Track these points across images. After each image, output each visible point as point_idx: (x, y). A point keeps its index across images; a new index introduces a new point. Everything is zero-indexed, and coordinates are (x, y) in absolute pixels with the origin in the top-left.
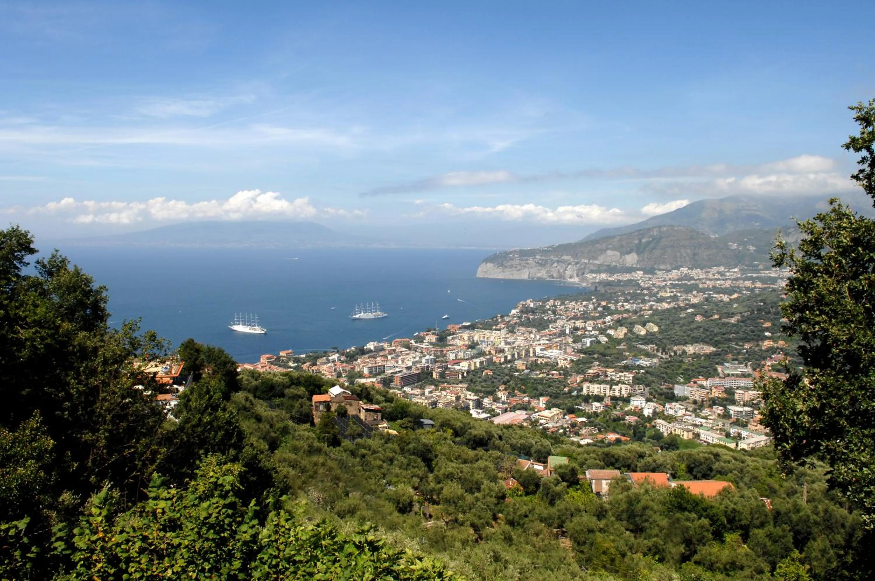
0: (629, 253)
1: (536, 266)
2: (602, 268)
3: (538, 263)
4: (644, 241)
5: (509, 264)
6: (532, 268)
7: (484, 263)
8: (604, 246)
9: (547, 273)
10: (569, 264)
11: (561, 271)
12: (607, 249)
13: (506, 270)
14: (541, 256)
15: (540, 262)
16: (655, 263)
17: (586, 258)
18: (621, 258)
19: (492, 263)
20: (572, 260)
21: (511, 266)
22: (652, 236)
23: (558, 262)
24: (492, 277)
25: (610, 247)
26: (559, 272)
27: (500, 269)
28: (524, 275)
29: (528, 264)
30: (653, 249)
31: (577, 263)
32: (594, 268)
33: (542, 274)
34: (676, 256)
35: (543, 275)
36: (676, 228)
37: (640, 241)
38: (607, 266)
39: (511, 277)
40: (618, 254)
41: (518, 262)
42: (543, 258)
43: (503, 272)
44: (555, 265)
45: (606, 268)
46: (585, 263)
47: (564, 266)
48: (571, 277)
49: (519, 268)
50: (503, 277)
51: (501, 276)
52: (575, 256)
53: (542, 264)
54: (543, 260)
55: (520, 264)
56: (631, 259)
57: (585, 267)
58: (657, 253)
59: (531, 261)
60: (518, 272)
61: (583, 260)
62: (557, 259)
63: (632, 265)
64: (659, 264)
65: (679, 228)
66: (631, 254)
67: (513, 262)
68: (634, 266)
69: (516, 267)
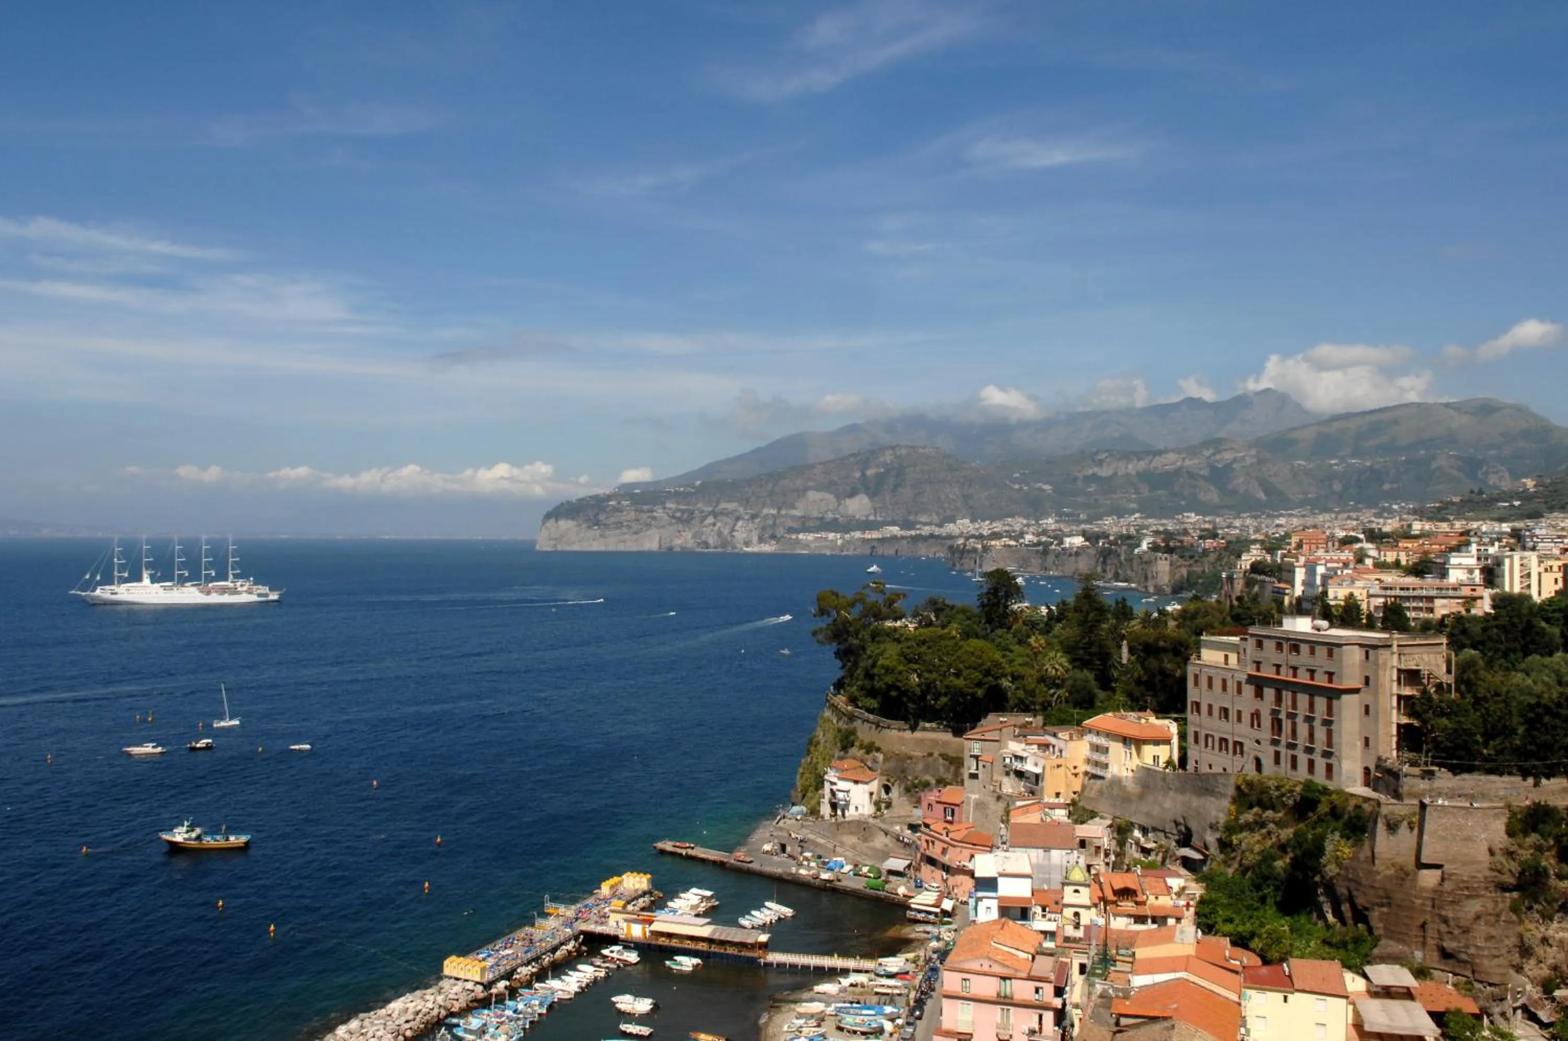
0: (852, 494)
1: (671, 524)
2: (810, 524)
3: (673, 517)
4: (869, 473)
5: (613, 519)
6: (663, 527)
7: (552, 521)
8: (799, 483)
9: (694, 536)
10: (738, 519)
11: (726, 532)
12: (806, 489)
13: (607, 533)
14: (678, 503)
15: (678, 514)
16: (910, 513)
17: (772, 507)
18: (840, 504)
19: (573, 519)
20: (741, 510)
21: (619, 525)
22: (885, 464)
23: (715, 514)
24: (576, 548)
25: (811, 484)
26: (720, 534)
27: (596, 531)
28: (651, 542)
29: (654, 518)
30: (896, 487)
31: (753, 517)
32: (795, 525)
33: (685, 539)
34: (939, 499)
35: (686, 541)
36: (921, 450)
37: (863, 475)
38: (817, 519)
39: (621, 548)
40: (830, 497)
41: (632, 515)
42: (682, 507)
43: (601, 536)
44: (710, 520)
45: (818, 523)
46: (773, 515)
47: (730, 521)
48: (747, 544)
49: (635, 527)
50: (603, 548)
51: (597, 546)
52: (746, 502)
53: (684, 520)
54: (683, 511)
55: (637, 520)
56: (859, 506)
57: (774, 524)
58: (907, 493)
59: (659, 513)
60: (636, 537)
61: (766, 511)
62: (710, 509)
63: (868, 516)
64: (916, 514)
65: (926, 451)
66: (857, 498)
67: (623, 517)
68: (872, 518)
69: (629, 527)
